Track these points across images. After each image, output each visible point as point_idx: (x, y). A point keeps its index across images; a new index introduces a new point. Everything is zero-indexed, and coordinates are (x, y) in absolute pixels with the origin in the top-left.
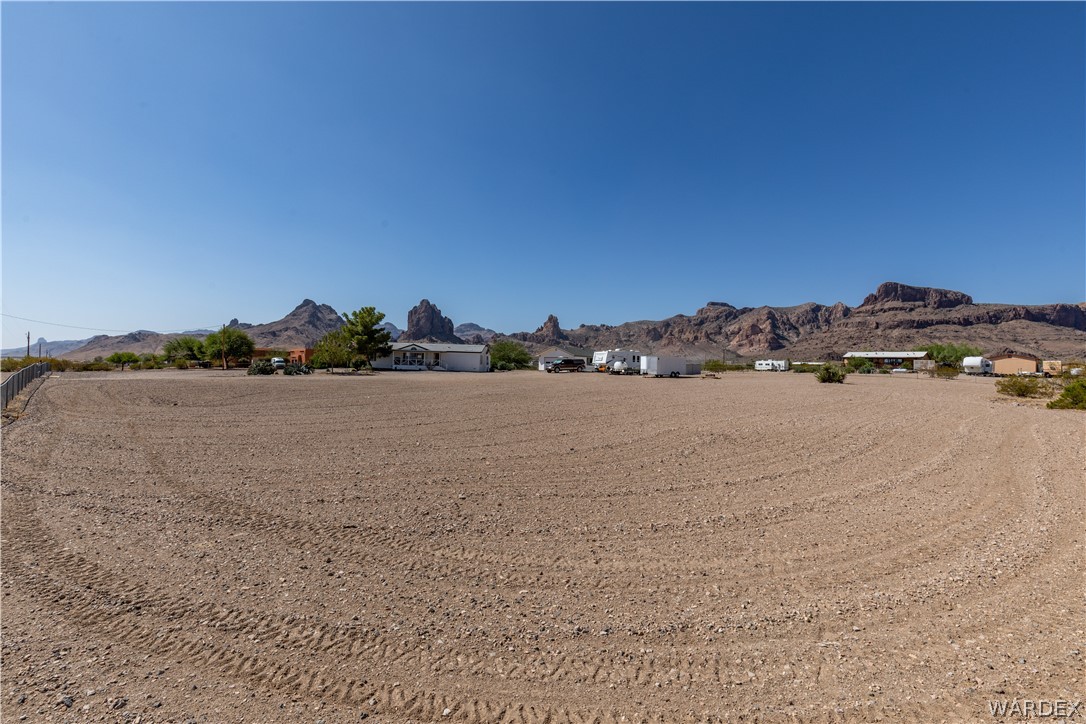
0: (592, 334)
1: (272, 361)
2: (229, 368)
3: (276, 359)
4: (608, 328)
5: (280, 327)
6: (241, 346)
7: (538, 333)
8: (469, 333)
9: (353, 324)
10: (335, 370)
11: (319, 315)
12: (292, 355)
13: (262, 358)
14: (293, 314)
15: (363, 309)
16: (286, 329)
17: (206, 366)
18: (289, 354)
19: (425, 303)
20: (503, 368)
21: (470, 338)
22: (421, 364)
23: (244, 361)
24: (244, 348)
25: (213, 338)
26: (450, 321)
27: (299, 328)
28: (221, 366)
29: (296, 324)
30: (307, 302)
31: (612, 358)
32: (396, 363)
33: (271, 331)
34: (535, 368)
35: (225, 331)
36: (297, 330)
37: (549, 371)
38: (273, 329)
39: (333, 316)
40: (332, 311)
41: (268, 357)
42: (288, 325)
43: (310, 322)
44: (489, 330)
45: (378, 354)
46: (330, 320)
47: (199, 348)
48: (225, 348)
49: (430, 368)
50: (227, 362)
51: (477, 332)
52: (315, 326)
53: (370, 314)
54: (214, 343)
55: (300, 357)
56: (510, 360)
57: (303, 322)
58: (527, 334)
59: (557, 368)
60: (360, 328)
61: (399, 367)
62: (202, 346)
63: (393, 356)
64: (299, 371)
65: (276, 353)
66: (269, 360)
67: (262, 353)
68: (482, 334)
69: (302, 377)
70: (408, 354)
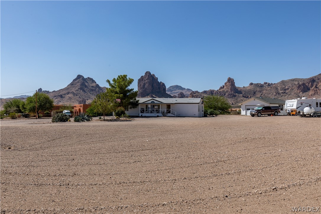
0: (258, 89)
1: (64, 113)
2: (39, 117)
3: (66, 111)
4: (269, 85)
5: (64, 92)
6: (45, 104)
7: (221, 90)
8: (175, 92)
9: (113, 87)
10: (106, 118)
11: (86, 84)
12: (75, 109)
13: (57, 111)
14: (72, 84)
15: (119, 76)
16: (68, 93)
17: (26, 116)
18: (73, 108)
19: (148, 73)
20: (212, 114)
21: (177, 95)
22: (158, 113)
23: (47, 113)
24: (48, 105)
25: (30, 99)
26: (164, 84)
27: (75, 92)
28: (35, 116)
29: (74, 90)
30: (79, 77)
31: (301, 105)
32: (141, 112)
33: (60, 94)
34: (239, 113)
35: (36, 95)
36: (74, 94)
37: (253, 115)
38: (61, 94)
39: (94, 84)
40: (93, 81)
41: (61, 110)
42: (69, 91)
43: (81, 89)
44: (188, 89)
45: (129, 107)
46: (92, 87)
47: (23, 106)
48: (37, 105)
49: (164, 115)
50: (38, 114)
51: (180, 91)
52: (84, 91)
53: (124, 80)
54: (31, 102)
55: (80, 110)
56: (215, 108)
57: (77, 89)
58: (213, 91)
59: (258, 113)
60: (118, 90)
61: (144, 115)
62: (24, 104)
63: (140, 107)
64: (83, 120)
65: (65, 108)
66: (62, 112)
67: (58, 108)
68: (184, 92)
69: (86, 123)
70: (149, 106)
